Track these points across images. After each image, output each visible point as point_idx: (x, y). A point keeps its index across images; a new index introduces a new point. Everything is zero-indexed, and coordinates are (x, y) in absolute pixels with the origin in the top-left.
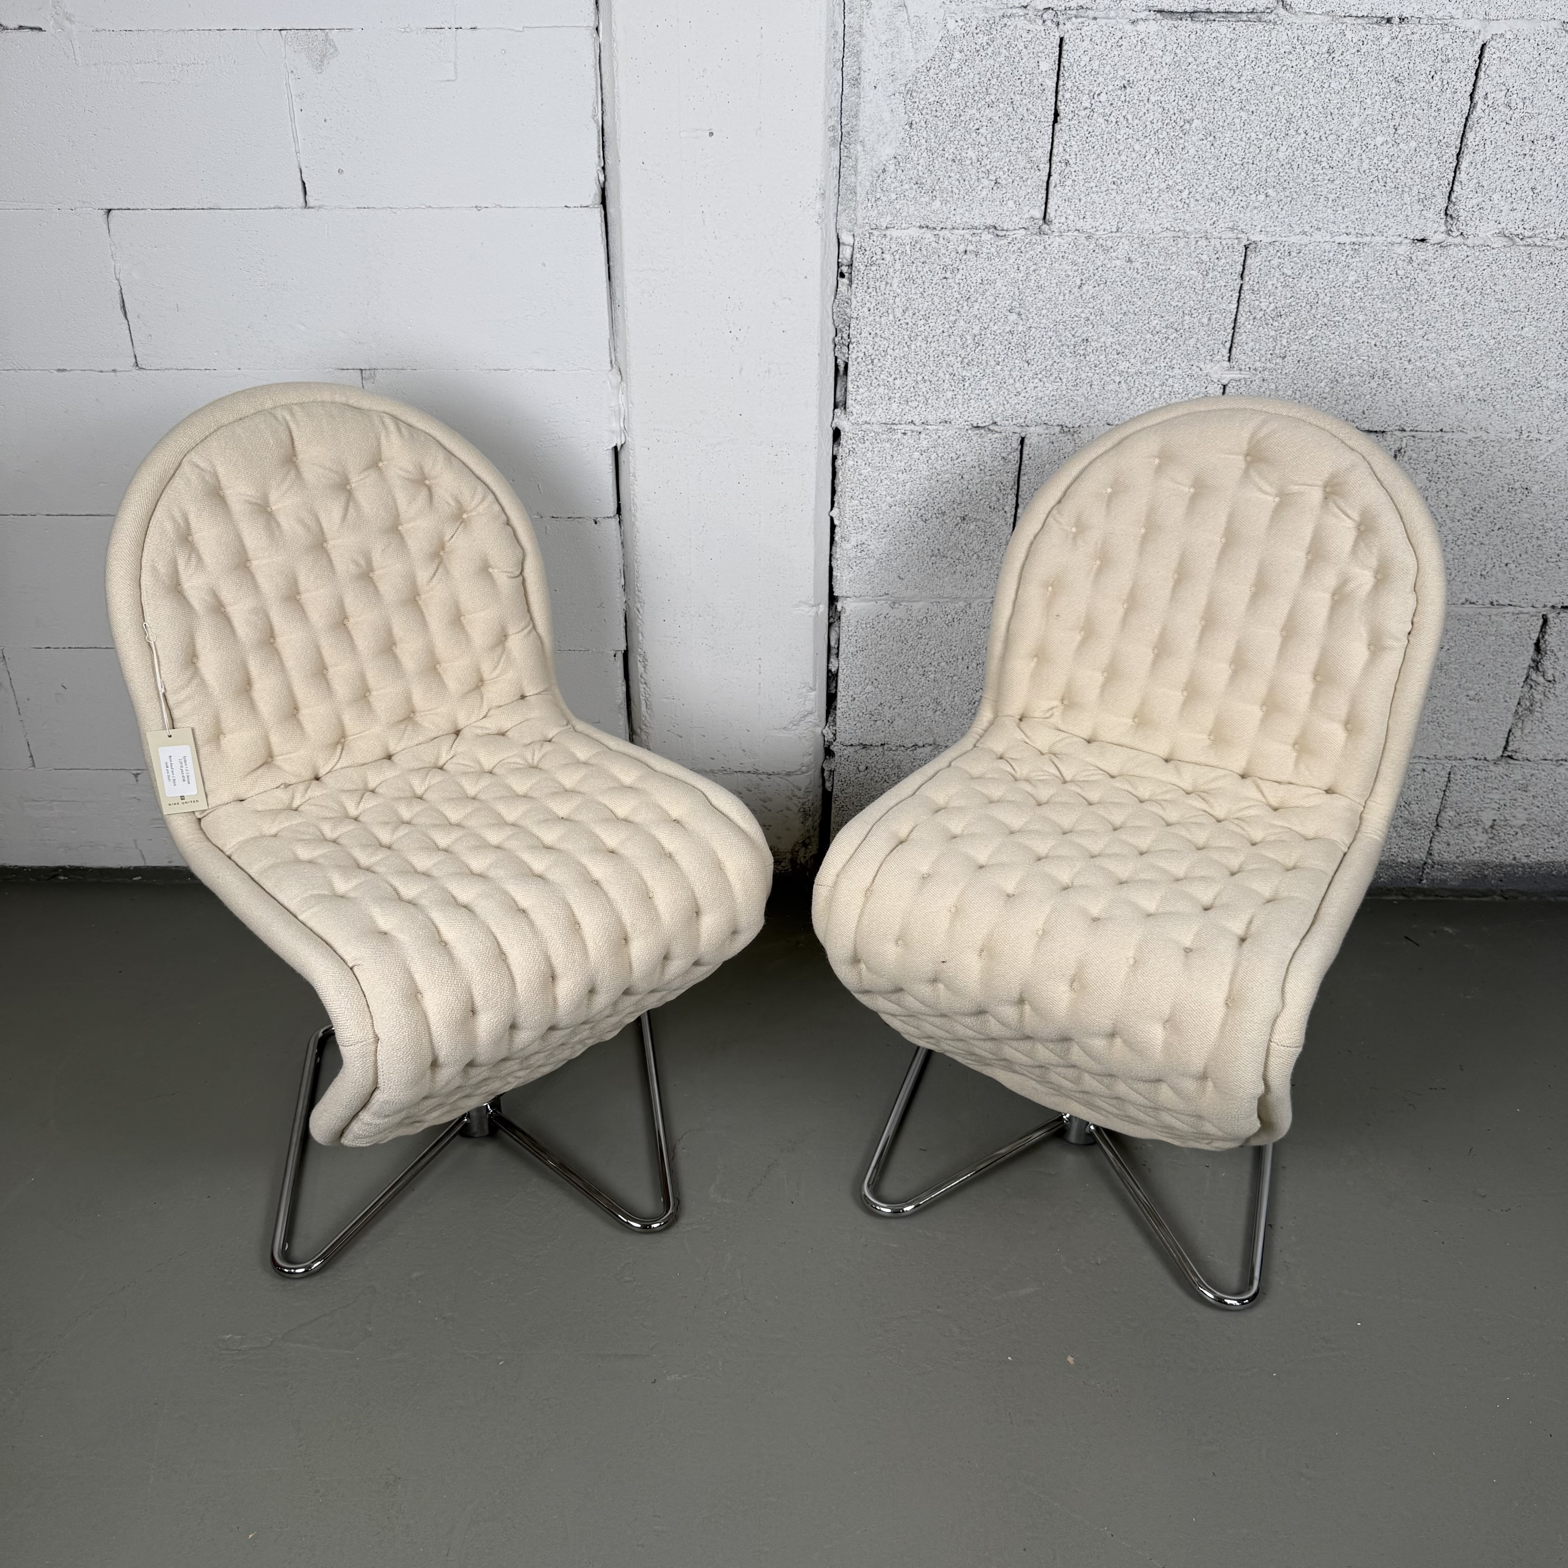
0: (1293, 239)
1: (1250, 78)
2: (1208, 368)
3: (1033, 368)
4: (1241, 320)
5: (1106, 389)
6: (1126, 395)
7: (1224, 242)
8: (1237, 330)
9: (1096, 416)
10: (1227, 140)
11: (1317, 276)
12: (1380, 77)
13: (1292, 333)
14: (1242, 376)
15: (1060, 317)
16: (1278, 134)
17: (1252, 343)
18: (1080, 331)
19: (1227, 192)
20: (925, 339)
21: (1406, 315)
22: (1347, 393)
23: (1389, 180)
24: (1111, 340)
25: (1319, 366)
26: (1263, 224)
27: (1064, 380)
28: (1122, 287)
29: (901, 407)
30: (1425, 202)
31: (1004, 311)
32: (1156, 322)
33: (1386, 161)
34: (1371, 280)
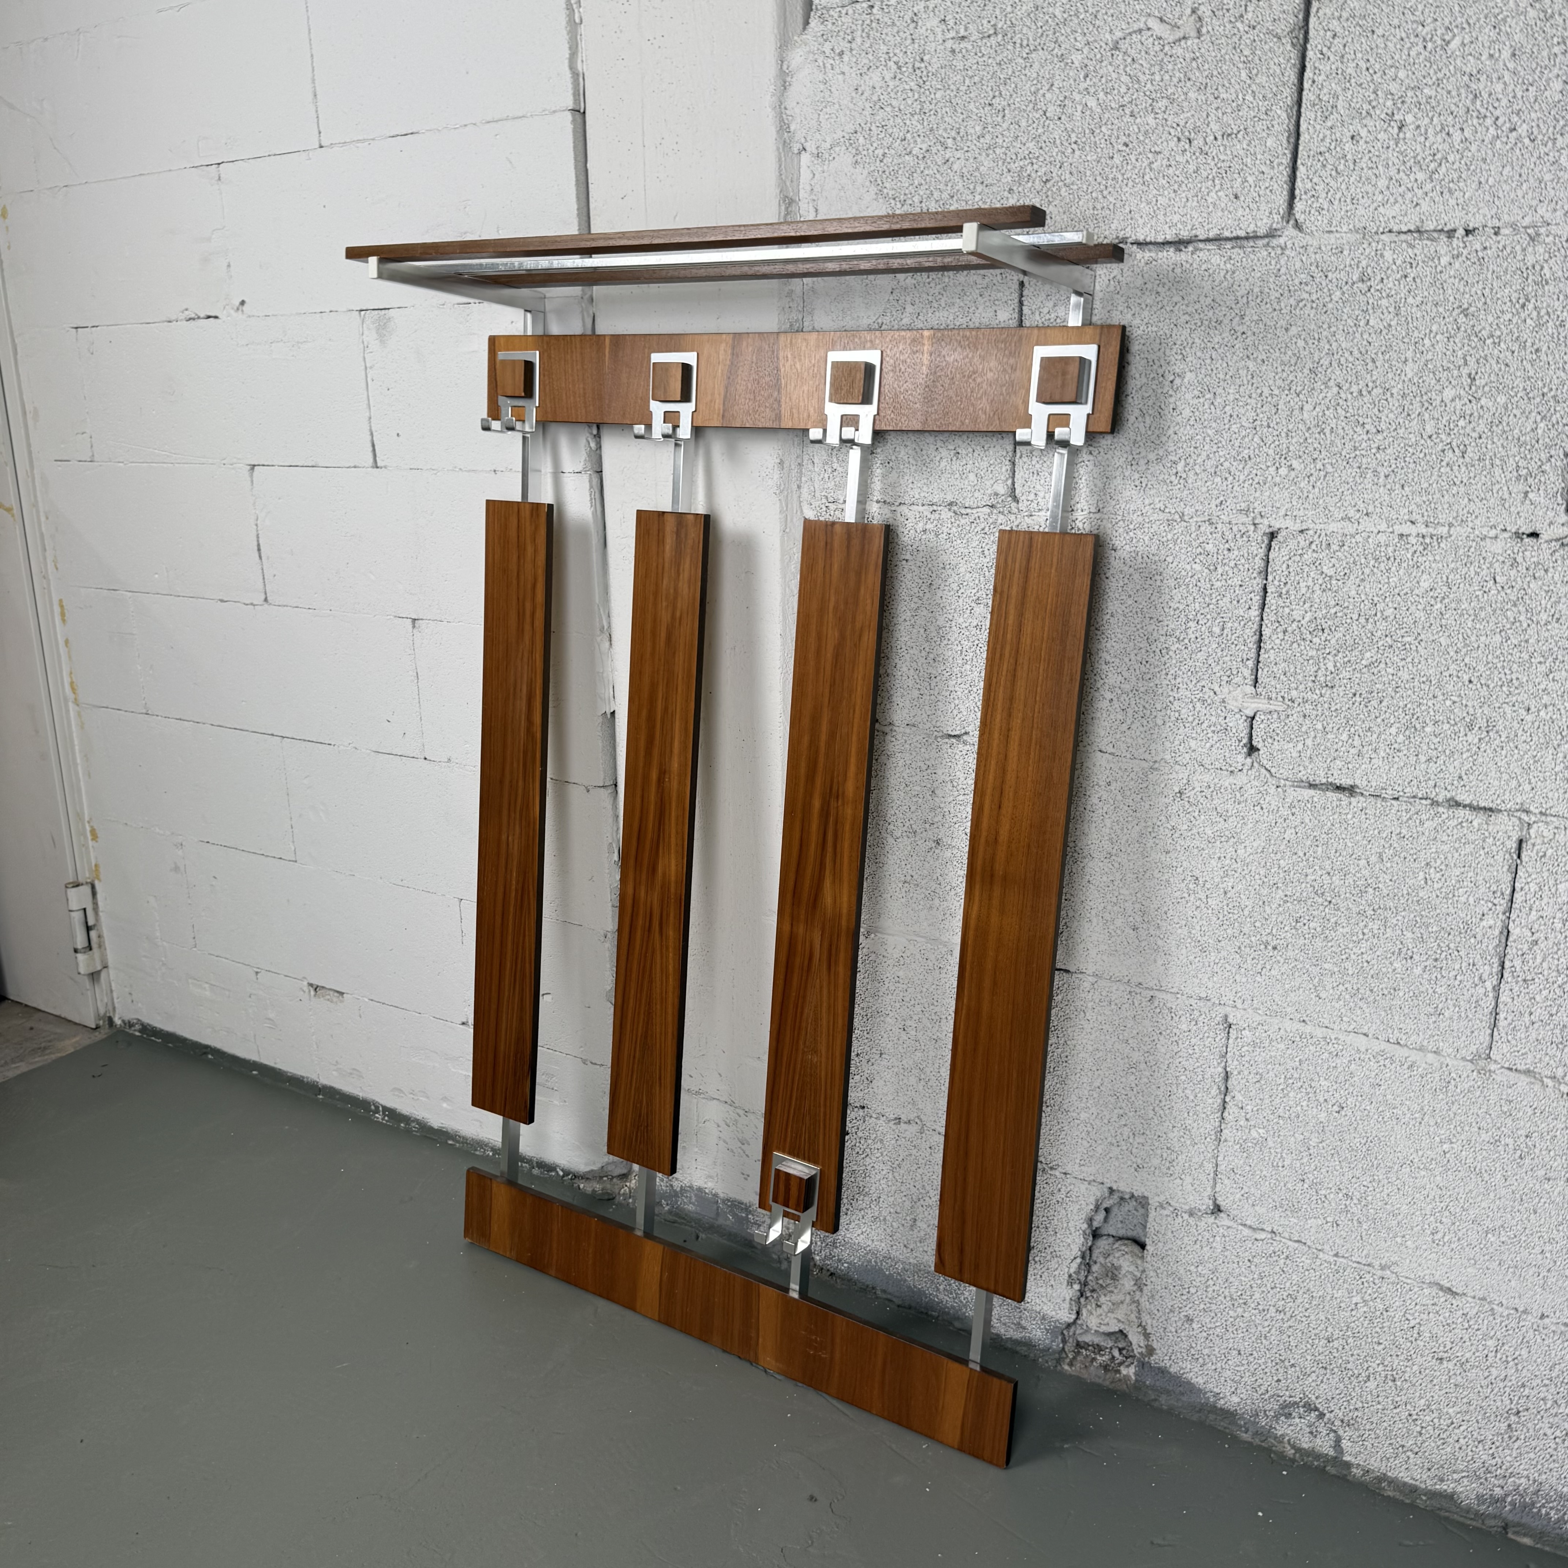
0: (1333, 527)
1: (1255, 318)
2: (1225, 692)
4: (1268, 631)
6: (1120, 717)
7: (1235, 528)
8: (1263, 645)
10: (1231, 397)
11: (1372, 579)
12: (1441, 310)
13: (1340, 655)
14: (1273, 707)
16: (1299, 389)
17: (1285, 664)
19: (1235, 464)
21: (1516, 642)
22: (1433, 747)
23: (1469, 449)
25: (1384, 704)
26: (1287, 506)
30: (1530, 480)
32: (1152, 627)
33: (1462, 423)
34: (1454, 589)
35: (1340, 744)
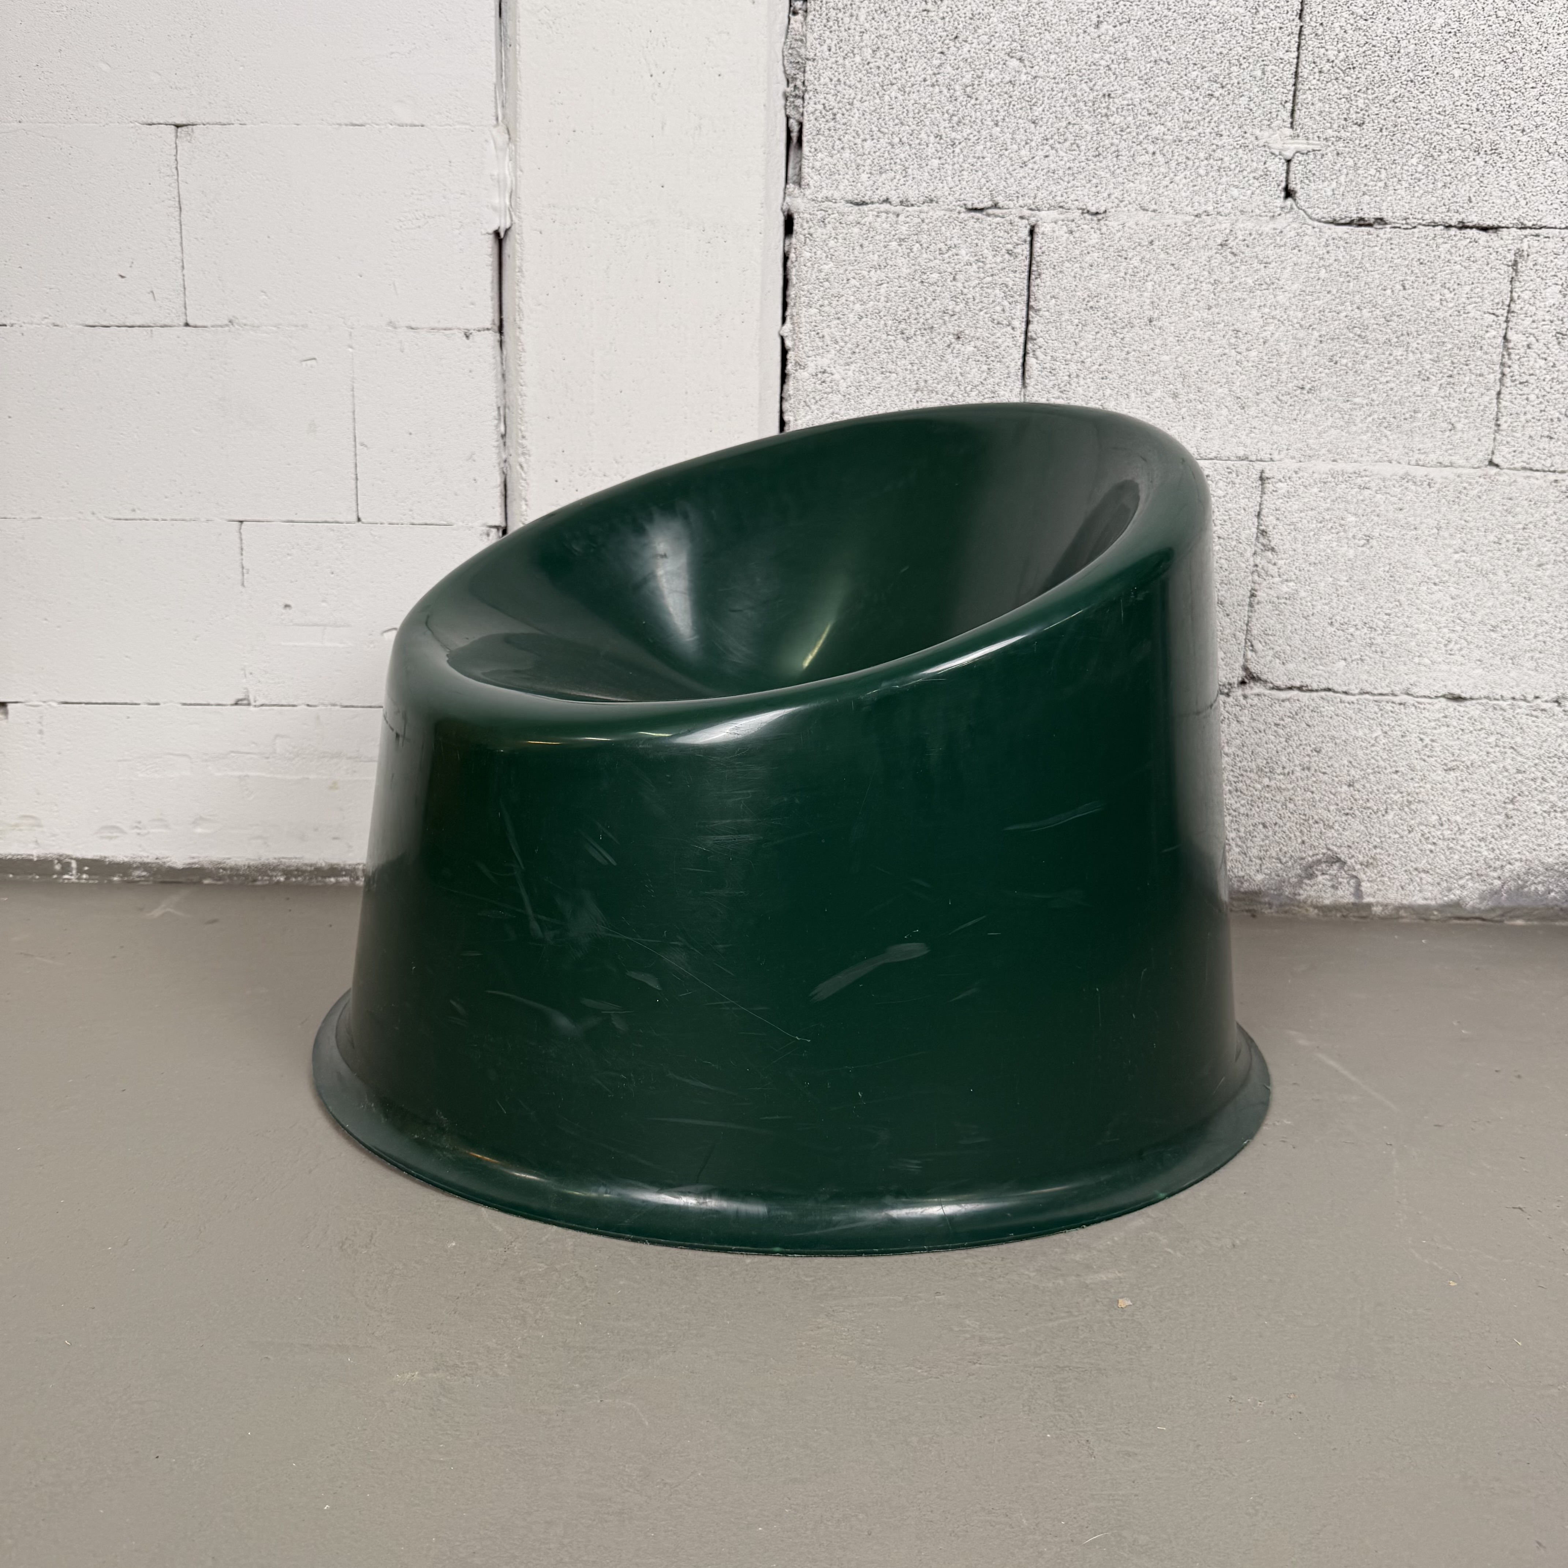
2: (1265, 135)
3: (1042, 130)
4: (1304, 72)
5: (1138, 161)
6: (1163, 170)
8: (1299, 86)
9: (1127, 199)
11: (1396, 17)
13: (1370, 92)
14: (1310, 148)
15: (1074, 65)
17: (1320, 104)
18: (1100, 83)
20: (902, 89)
21: (1514, 70)
22: (1447, 173)
24: (1140, 95)
25: (1407, 136)
27: (1083, 148)
28: (1150, 27)
29: (873, 178)
31: (1002, 55)
32: (1195, 73)
35: (1370, 178)
